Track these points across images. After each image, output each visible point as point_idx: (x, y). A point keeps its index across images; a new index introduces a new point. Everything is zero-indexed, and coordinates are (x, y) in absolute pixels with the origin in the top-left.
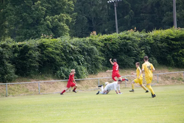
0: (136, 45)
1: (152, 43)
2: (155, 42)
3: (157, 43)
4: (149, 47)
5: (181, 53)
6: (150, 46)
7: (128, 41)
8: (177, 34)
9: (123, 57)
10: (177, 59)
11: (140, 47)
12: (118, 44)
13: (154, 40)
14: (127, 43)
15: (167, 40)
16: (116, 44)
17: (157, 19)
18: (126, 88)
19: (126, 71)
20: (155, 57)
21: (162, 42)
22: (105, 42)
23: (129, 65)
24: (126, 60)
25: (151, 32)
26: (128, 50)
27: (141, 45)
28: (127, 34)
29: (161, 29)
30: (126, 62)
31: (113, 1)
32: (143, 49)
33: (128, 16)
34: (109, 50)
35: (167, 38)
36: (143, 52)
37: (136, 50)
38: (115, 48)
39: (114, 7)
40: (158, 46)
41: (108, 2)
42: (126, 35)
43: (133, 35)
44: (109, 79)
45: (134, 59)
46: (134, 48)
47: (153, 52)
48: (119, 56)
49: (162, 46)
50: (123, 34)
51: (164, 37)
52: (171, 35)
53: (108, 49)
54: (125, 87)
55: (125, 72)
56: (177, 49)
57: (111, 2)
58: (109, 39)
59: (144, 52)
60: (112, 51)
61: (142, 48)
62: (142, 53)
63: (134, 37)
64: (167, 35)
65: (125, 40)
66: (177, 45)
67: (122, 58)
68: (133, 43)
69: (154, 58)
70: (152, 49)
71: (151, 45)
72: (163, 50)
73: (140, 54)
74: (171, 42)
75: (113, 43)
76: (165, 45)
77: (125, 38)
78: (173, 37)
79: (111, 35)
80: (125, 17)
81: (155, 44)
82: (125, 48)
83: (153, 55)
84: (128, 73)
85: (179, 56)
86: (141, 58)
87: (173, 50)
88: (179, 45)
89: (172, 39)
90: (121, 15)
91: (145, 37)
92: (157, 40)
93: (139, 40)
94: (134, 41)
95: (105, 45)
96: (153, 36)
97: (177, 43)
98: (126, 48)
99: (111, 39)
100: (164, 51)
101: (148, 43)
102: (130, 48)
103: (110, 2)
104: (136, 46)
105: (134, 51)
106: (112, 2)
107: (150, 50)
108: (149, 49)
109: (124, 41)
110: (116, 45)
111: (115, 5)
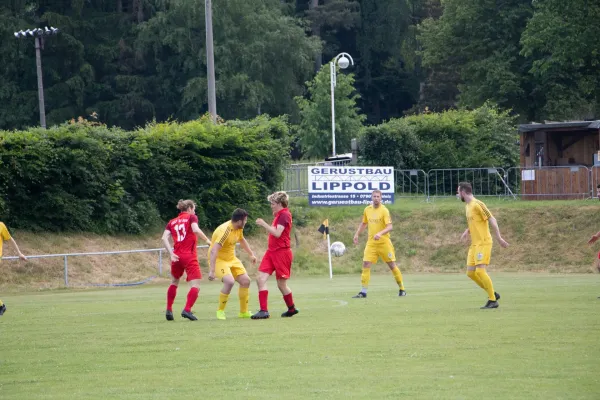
0: (100, 163)
1: (146, 161)
2: (154, 157)
3: (160, 160)
4: (135, 172)
5: (227, 190)
6: (141, 169)
7: (74, 152)
8: (218, 135)
9: (60, 200)
10: (215, 208)
11: (110, 170)
12: (44, 159)
13: (153, 149)
14: (72, 157)
15: (188, 151)
16: (37, 158)
17: (163, 90)
18: (65, 288)
19: (67, 239)
20: (153, 201)
21: (176, 159)
22: (6, 153)
23: (77, 223)
24: (68, 208)
25: (144, 127)
26: (74, 178)
27: (114, 163)
28: (72, 130)
29: (171, 120)
30: (68, 214)
31: (31, 33)
32: (121, 178)
33: (78, 78)
34: (17, 178)
35: (190, 147)
36: (117, 184)
37: (98, 179)
38: (34, 171)
39: (34, 50)
40: (162, 169)
41: (16, 34)
42: (70, 135)
43: (92, 134)
44: (15, 263)
45: (92, 204)
46: (94, 172)
47: (148, 186)
48: (45, 196)
49: (174, 170)
50: (59, 131)
51: (180, 145)
52: (202, 139)
53: (14, 172)
54: (63, 286)
55: (66, 242)
56: (217, 178)
57: (24, 33)
58: (18, 143)
59: (122, 185)
60: (26, 180)
61: (117, 174)
62: (116, 188)
63: (94, 141)
64: (190, 140)
65: (67, 149)
66: (218, 167)
67: (56, 201)
68: (90, 156)
69: (150, 204)
70: (144, 177)
71: (143, 164)
72: (178, 181)
73: (108, 191)
74: (200, 161)
75: (28, 157)
76: (182, 165)
77: (66, 142)
78: (206, 146)
79: (25, 132)
80: (68, 82)
81: (154, 164)
82: (64, 173)
83: (148, 193)
84: (73, 245)
85: (222, 199)
86: (111, 204)
87: (205, 181)
88: (223, 168)
89: (205, 152)
90: (56, 76)
91: (125, 141)
92: (161, 153)
93: (108, 150)
94: (94, 151)
95: (6, 163)
96: (148, 141)
97: (217, 162)
98: (67, 171)
99: (23, 146)
100: (178, 185)
101: (134, 159)
102: (81, 173)
103: (20, 34)
104: (98, 167)
105: (91, 180)
106: (28, 34)
107: (138, 179)
108: (136, 176)
109: (63, 152)
110: (40, 163)
111: (37, 45)
